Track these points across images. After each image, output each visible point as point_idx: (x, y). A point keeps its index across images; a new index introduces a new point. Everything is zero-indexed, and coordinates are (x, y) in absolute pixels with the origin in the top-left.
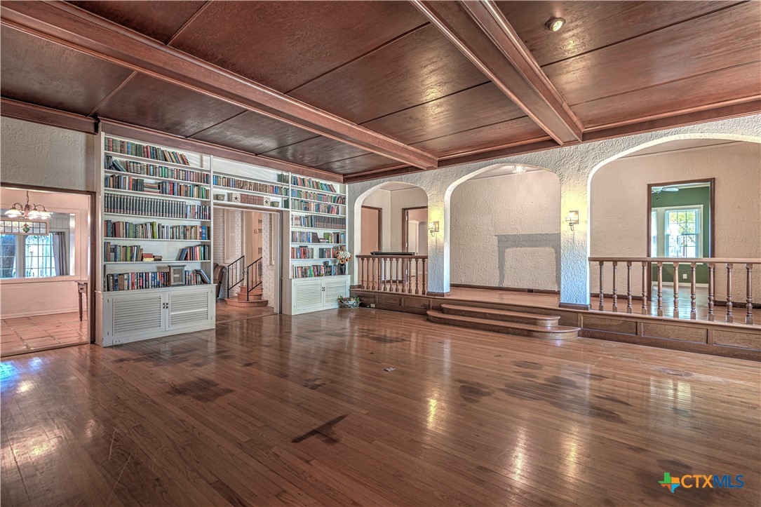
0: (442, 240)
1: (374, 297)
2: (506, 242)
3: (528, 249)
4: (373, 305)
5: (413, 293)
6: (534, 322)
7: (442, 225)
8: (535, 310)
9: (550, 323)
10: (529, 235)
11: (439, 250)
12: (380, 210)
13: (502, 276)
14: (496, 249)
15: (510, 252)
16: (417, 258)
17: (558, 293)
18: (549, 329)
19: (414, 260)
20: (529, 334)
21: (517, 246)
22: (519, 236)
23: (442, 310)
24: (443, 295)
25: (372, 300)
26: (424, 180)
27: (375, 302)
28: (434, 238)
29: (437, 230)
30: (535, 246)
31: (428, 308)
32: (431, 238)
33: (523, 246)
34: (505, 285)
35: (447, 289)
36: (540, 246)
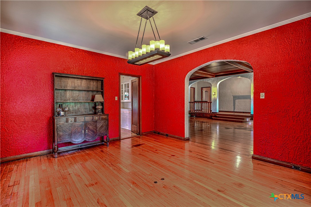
0: (216, 97)
1: (195, 114)
2: (235, 98)
3: (243, 100)
4: (195, 116)
5: (207, 112)
6: (243, 119)
7: (216, 94)
8: (243, 116)
9: (248, 119)
10: (243, 96)
11: (215, 100)
12: (194, 88)
13: (234, 108)
14: (233, 100)
15: (237, 101)
16: (208, 103)
17: (250, 113)
18: (248, 120)
19: (207, 103)
20: (242, 122)
21: (239, 99)
22: (240, 96)
23: (216, 117)
24: (217, 113)
25: (194, 115)
26: (210, 80)
27: (195, 115)
28: (214, 97)
29: (215, 95)
30: (245, 99)
31: (212, 116)
32: (213, 97)
33: (241, 99)
34: (235, 111)
35: (217, 111)
36: (246, 99)
